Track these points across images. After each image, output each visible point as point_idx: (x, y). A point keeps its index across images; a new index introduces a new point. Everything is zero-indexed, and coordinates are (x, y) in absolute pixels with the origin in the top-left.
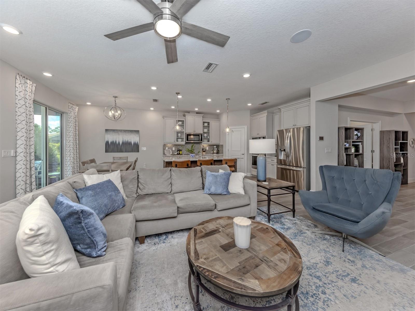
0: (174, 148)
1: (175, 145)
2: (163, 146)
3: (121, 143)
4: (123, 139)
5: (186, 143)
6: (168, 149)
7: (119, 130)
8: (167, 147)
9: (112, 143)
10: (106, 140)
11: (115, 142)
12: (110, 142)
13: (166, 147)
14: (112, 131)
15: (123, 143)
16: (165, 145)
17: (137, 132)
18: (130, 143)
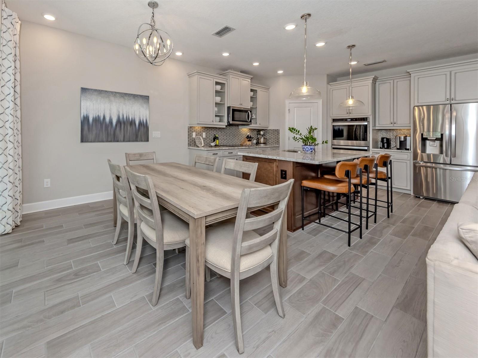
0: (205, 133)
1: (206, 127)
2: (189, 129)
3: (114, 122)
4: (119, 112)
5: (229, 125)
6: (196, 135)
7: (112, 92)
8: (195, 131)
9: (97, 120)
10: (84, 112)
11: (102, 118)
12: (91, 119)
13: (193, 132)
14: (96, 93)
15: (119, 121)
16: (191, 127)
17: (146, 98)
18: (132, 123)
